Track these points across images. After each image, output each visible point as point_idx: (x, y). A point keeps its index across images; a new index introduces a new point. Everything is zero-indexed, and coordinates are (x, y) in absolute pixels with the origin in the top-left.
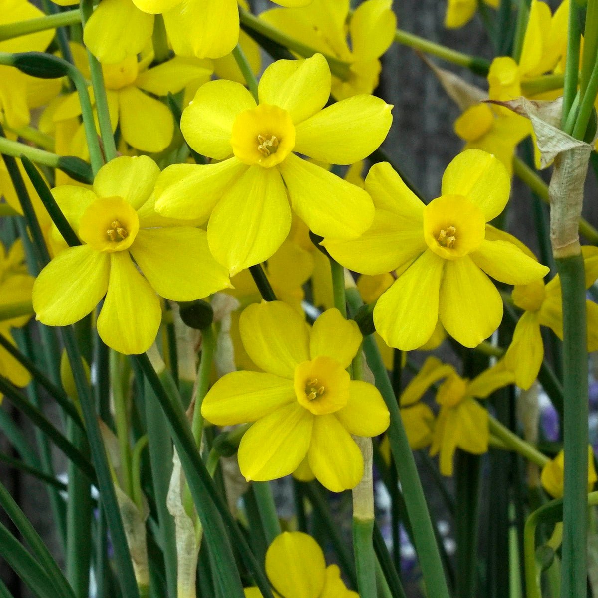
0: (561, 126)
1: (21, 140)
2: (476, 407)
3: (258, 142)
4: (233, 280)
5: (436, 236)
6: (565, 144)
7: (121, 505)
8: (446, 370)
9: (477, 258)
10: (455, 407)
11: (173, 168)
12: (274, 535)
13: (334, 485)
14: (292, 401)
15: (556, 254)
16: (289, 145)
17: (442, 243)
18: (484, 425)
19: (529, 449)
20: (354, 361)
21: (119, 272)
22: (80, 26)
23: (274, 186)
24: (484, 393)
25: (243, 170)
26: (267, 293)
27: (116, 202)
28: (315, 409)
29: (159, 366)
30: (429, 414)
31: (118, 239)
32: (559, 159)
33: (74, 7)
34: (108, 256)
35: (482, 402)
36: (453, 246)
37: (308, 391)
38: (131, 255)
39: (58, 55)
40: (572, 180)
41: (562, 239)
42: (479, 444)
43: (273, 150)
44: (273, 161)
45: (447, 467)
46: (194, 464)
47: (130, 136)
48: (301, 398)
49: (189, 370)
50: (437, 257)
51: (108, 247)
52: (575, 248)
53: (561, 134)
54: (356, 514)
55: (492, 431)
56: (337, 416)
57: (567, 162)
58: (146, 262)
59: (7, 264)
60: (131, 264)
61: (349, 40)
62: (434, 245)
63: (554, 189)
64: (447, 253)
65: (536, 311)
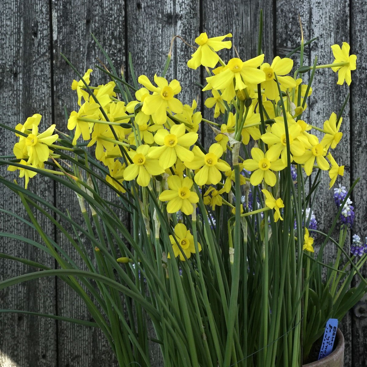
0: (234, 138)
1: (123, 142)
2: (220, 196)
3: (170, 142)
4: (165, 170)
5: (207, 161)
6: (235, 142)
7: (144, 218)
8: (214, 189)
9: (216, 166)
10: (215, 196)
11: (152, 147)
12: (176, 224)
13: (187, 213)
14: (178, 196)
15: (234, 165)
16: (176, 142)
17: (209, 163)
18: (221, 200)
19: (231, 205)
20: (192, 188)
21: (141, 170)
22: (134, 118)
23: (173, 151)
24: (221, 193)
25: (167, 148)
26: (173, 173)
27: (141, 154)
28: (183, 198)
29: (151, 189)
30: (210, 198)
31: (141, 162)
32: (234, 145)
33: (133, 114)
34: (139, 166)
35: (221, 195)
36: (211, 164)
37: (181, 194)
38: (144, 165)
39: (131, 124)
40: (237, 149)
41: (235, 162)
42: (220, 204)
43: (173, 143)
44: (173, 146)
45: (214, 209)
46: (159, 210)
47: (145, 140)
48: (180, 195)
49: (159, 189)
50: (207, 166)
51: (139, 164)
52: (237, 163)
53: (234, 140)
54: (192, 220)
55: (223, 201)
56: (188, 199)
57: (236, 146)
58: (147, 167)
59: (122, 167)
60: (144, 168)
61: (193, 121)
62: (207, 163)
63: (233, 151)
64: (209, 165)
65: (230, 177)
